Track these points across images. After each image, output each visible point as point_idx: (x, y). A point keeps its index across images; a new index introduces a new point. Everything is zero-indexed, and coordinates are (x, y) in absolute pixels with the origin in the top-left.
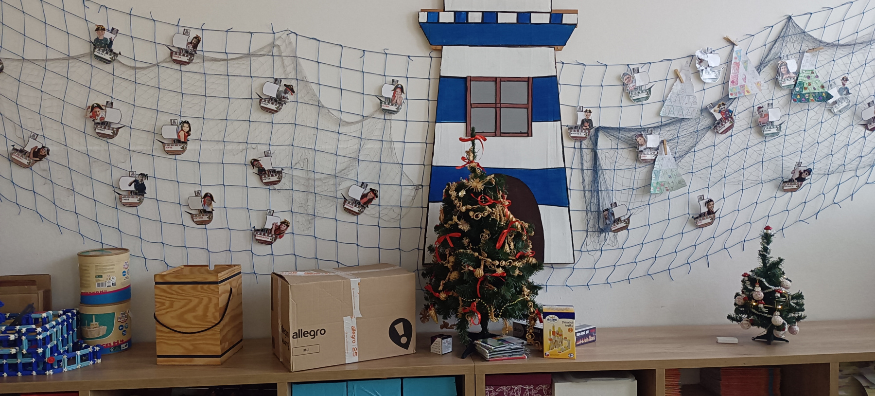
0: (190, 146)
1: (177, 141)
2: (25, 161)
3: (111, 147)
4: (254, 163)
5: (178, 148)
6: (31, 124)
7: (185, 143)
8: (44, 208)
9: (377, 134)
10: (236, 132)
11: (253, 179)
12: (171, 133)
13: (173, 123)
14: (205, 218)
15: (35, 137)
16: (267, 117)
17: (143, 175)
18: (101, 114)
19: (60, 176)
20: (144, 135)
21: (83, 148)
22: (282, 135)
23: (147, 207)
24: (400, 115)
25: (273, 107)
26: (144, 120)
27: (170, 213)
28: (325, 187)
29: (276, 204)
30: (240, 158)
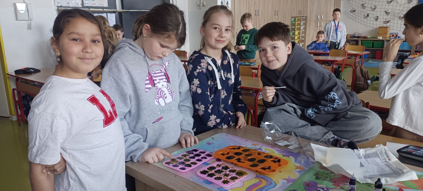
0: (376, 9)
1: (374, 9)
2: (352, 12)
3: (365, 10)
4: (386, 11)
5: (374, 10)
6: (354, 7)
8: (354, 18)
9: (407, 6)
10: (383, 7)
11: (385, 14)
12: (373, 7)
13: (374, 6)
14: (377, 20)
15: (354, 8)
16: (389, 4)
17: (369, 14)
18: (364, 5)
19: (357, 14)
20: (370, 8)
21: (360, 10)
22: (390, 7)
23: (369, 18)
24: (412, 3)
25: (390, 3)
26: (370, 6)
27: (372, 19)
28: (397, 15)
29: (388, 18)
30: (383, 11)
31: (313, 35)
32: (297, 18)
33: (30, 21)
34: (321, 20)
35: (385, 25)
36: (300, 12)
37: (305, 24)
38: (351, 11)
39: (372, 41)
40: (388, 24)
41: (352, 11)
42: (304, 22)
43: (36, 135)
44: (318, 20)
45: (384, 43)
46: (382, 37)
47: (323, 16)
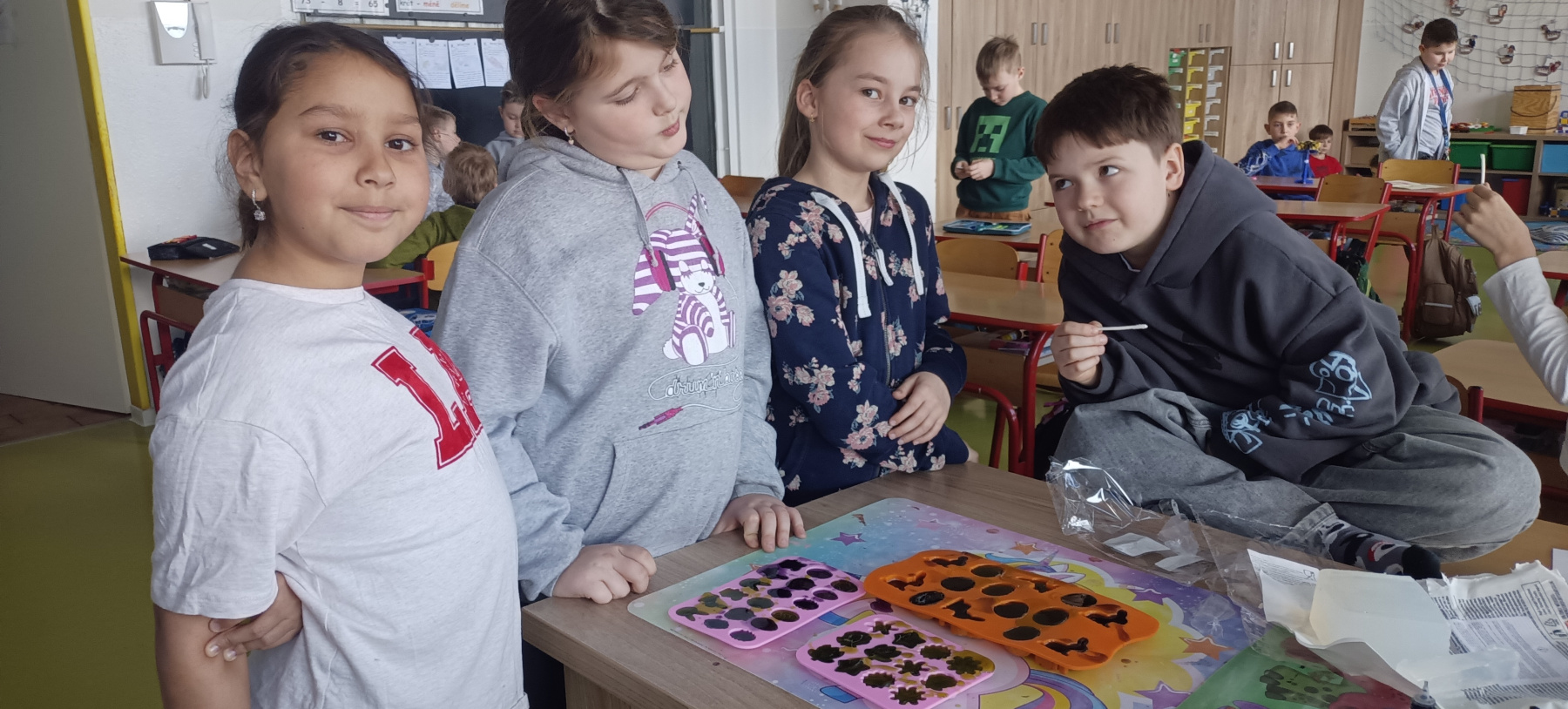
0: (1505, 19)
2: (1410, 30)
4: (1543, 27)
5: (1497, 20)
6: (1416, 10)
7: (1502, 17)
11: (1541, 36)
12: (1494, 12)
13: (1497, 6)
14: (1508, 60)
15: (1417, 16)
17: (1475, 36)
18: (1456, 2)
20: (1478, 13)
23: (1474, 54)
26: (1479, 5)
27: (1487, 57)
29: (1554, 51)
30: (1535, 25)
31: (1255, 119)
32: (1191, 54)
33: (205, 67)
34: (1285, 61)
35: (1540, 81)
36: (1203, 32)
37: (1224, 77)
38: (1407, 28)
39: (1487, 143)
40: (1553, 78)
41: (1410, 25)
42: (1221, 68)
43: (182, 508)
44: (1275, 62)
45: (1534, 150)
46: (1526, 128)
47: (1292, 45)
